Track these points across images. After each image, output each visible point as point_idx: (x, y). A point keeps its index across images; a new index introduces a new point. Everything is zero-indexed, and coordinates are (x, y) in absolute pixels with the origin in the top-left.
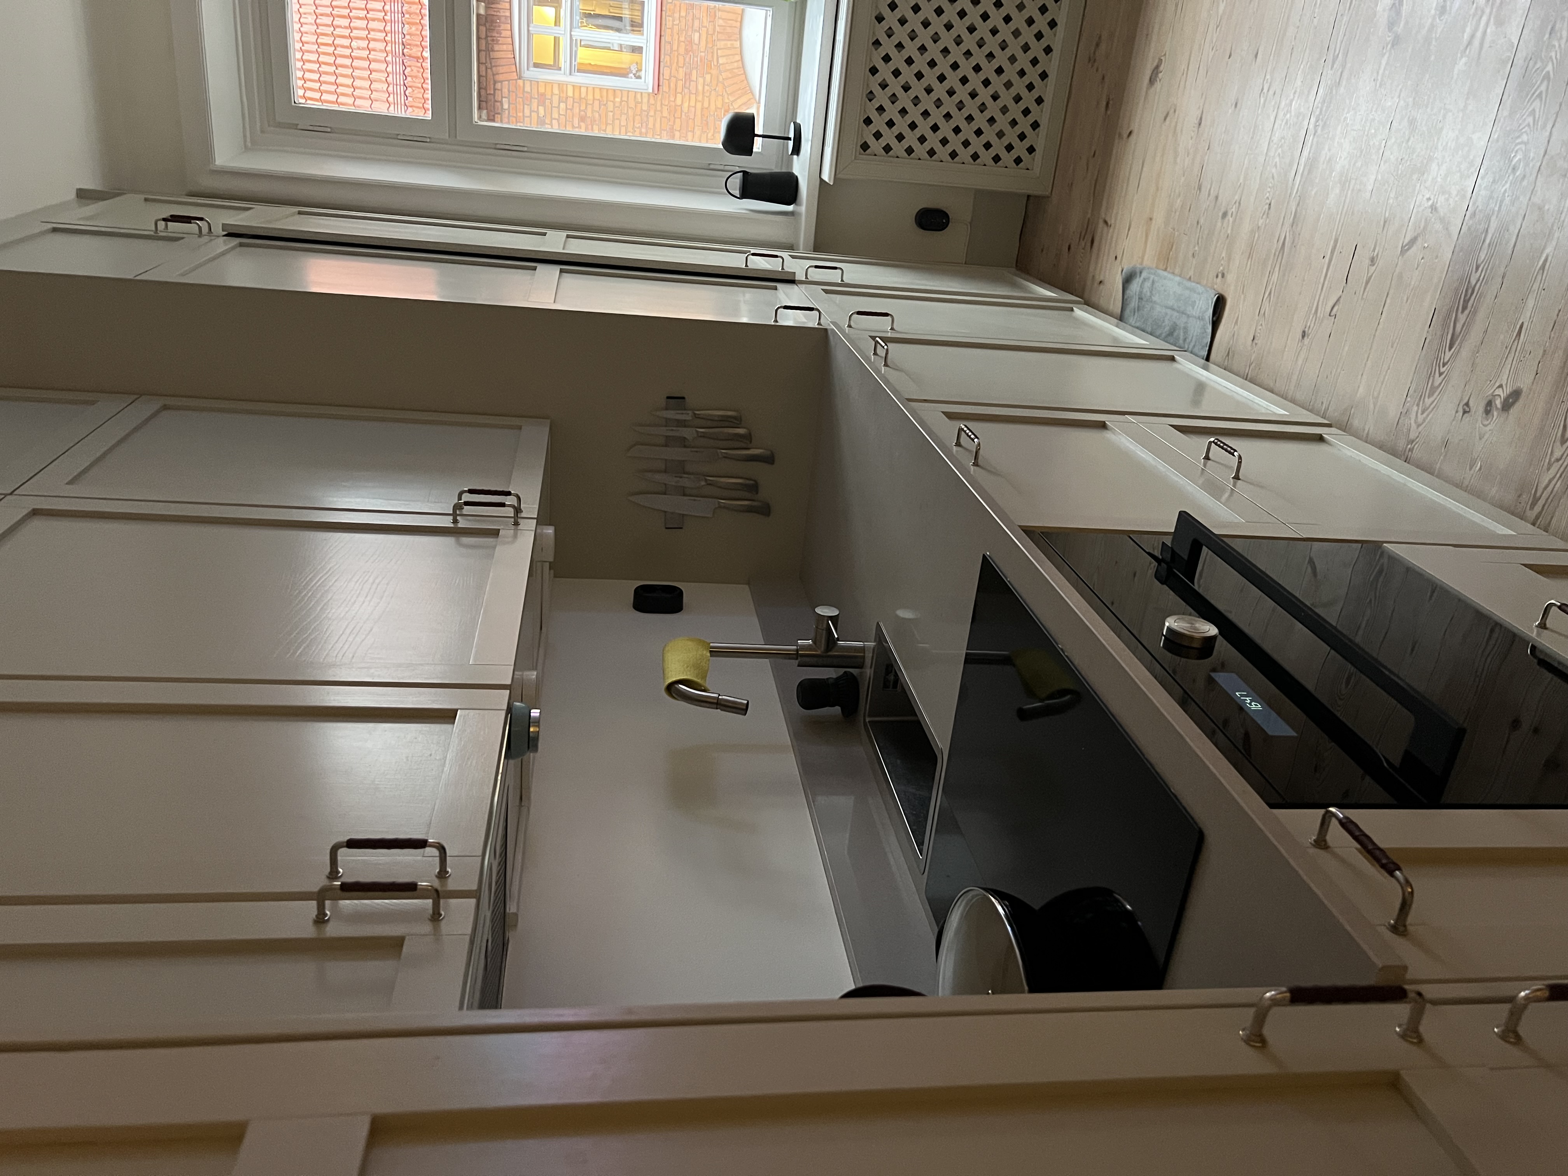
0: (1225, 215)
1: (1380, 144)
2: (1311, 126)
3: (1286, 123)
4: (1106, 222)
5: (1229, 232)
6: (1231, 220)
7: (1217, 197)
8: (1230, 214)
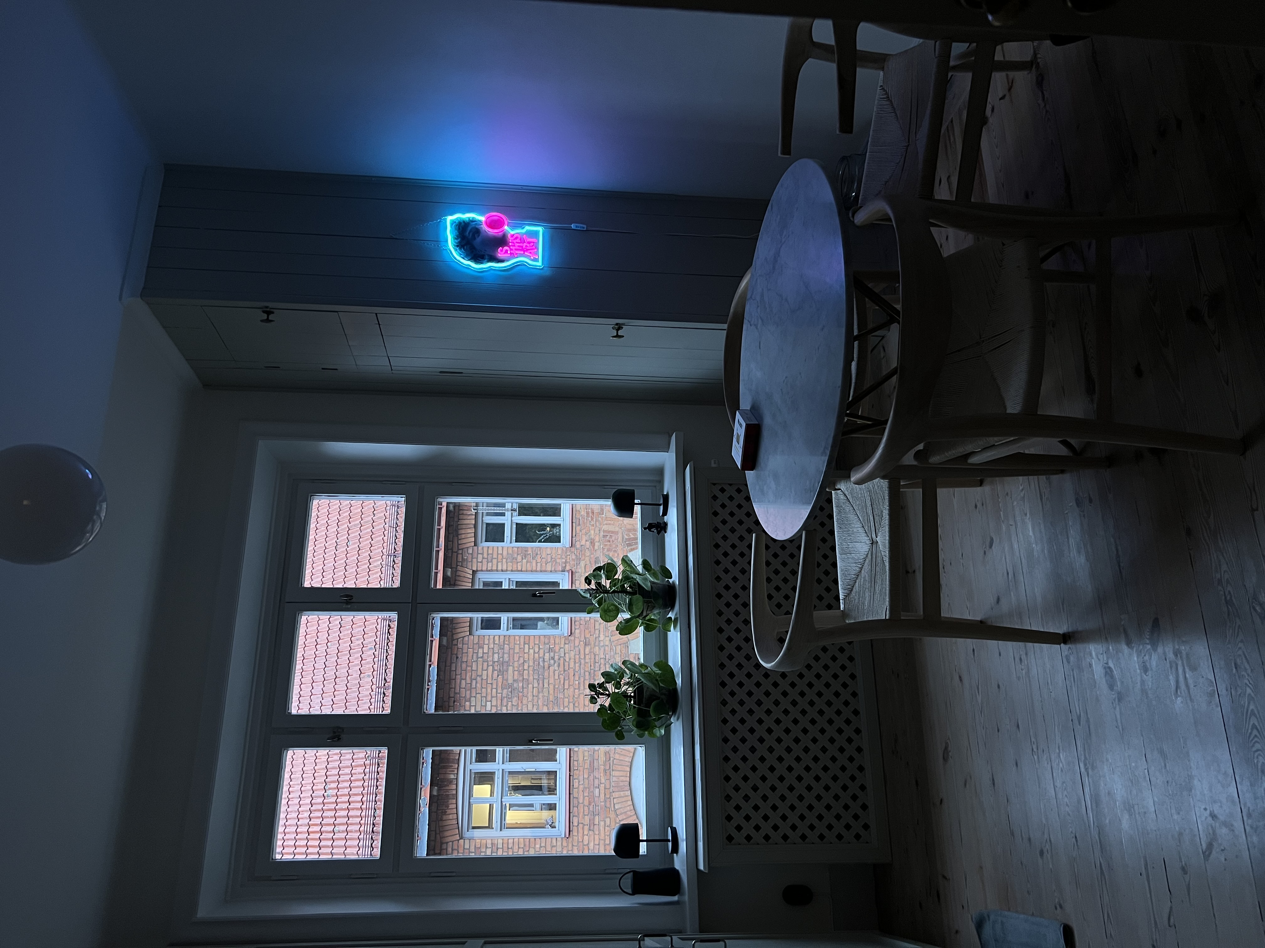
0: (1042, 853)
1: (1144, 773)
2: (1083, 770)
3: (1062, 771)
4: (944, 877)
5: (1051, 866)
6: (1049, 856)
7: (1029, 839)
8: (1045, 850)
